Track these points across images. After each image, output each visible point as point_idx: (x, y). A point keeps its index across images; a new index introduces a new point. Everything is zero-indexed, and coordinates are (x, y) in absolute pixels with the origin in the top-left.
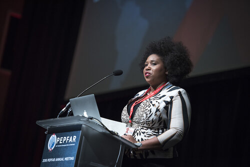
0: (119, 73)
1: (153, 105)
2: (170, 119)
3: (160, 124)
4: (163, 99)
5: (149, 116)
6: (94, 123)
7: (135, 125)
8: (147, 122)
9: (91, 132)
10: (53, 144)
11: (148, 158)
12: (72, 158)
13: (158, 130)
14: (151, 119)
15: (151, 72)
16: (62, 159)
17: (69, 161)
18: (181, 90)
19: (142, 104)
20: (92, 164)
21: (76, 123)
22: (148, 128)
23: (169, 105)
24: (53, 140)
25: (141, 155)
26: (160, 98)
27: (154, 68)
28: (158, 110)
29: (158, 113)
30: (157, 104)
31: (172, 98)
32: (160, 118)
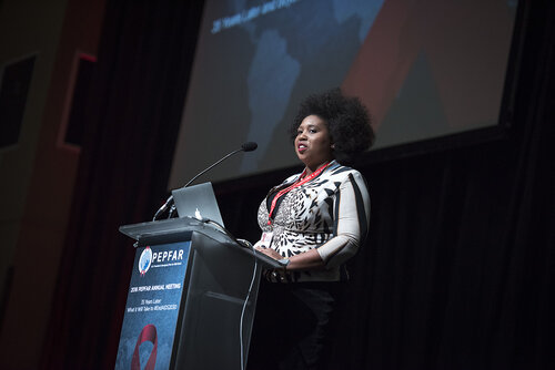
0: (252, 148)
1: (308, 196)
2: (337, 219)
3: (318, 227)
4: (323, 186)
5: (299, 213)
6: (211, 229)
7: (278, 229)
8: (297, 224)
9: (208, 243)
10: (147, 264)
11: (299, 280)
12: (178, 286)
13: (316, 236)
14: (303, 217)
15: (308, 143)
16: (162, 288)
17: (173, 291)
18: (353, 172)
19: (289, 194)
20: (210, 294)
21: (183, 228)
22: (298, 233)
23: (333, 196)
24: (147, 256)
25: (288, 277)
26: (320, 185)
27: (313, 137)
28: (314, 204)
29: (315, 209)
30: (313, 195)
31: (338, 184)
32: (318, 217)
